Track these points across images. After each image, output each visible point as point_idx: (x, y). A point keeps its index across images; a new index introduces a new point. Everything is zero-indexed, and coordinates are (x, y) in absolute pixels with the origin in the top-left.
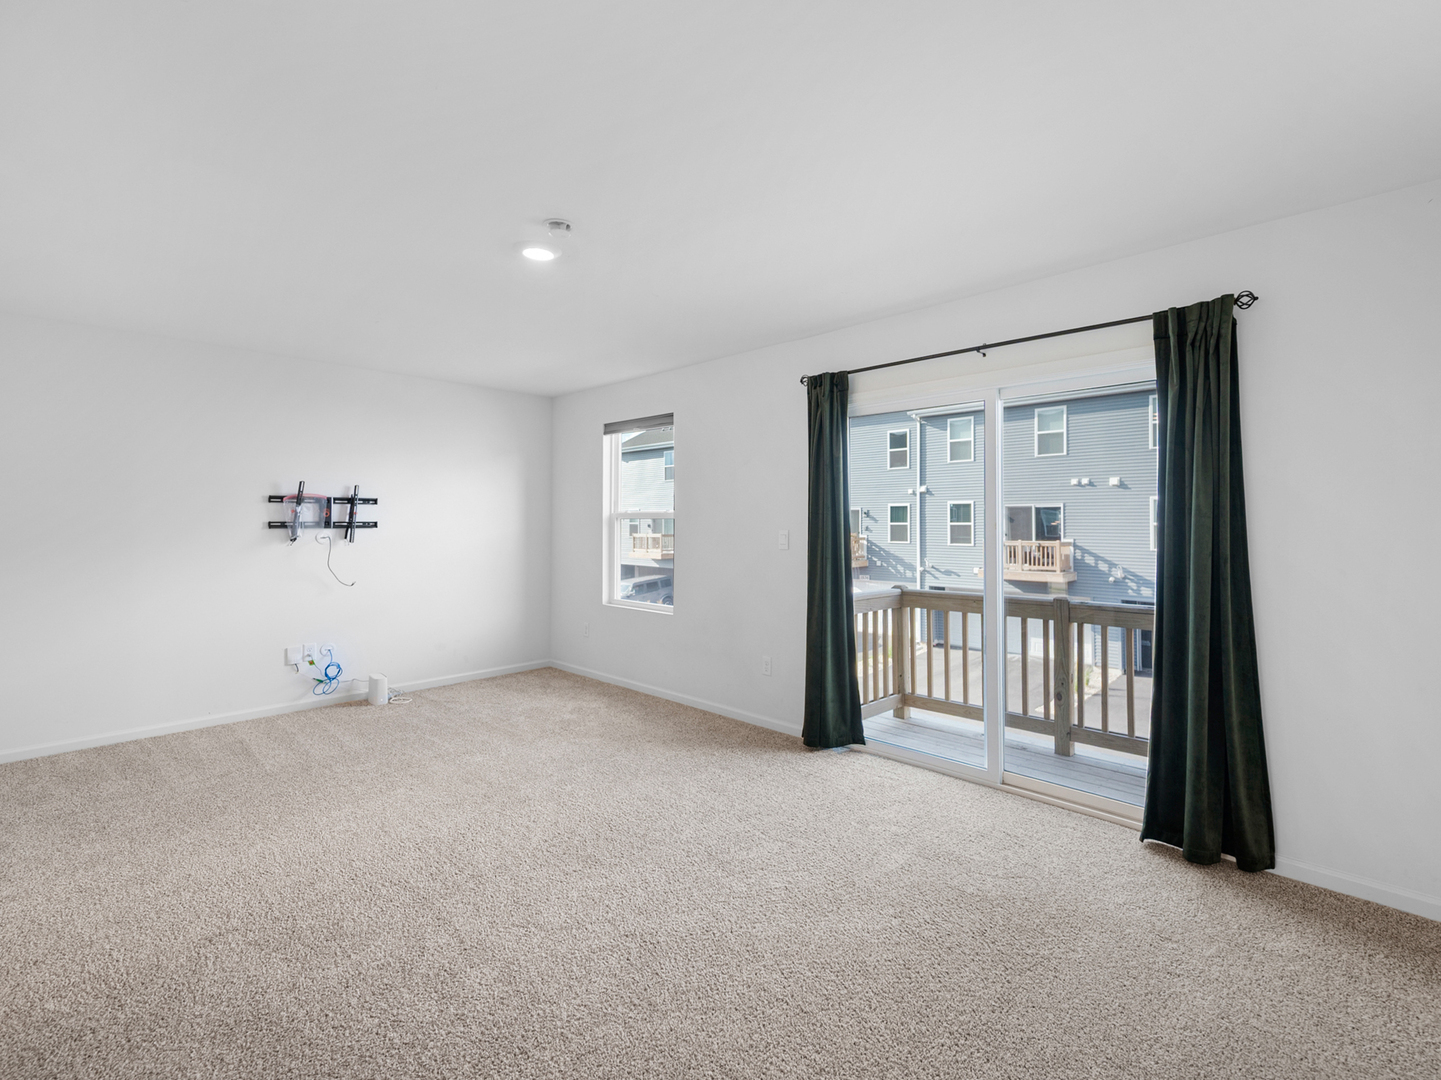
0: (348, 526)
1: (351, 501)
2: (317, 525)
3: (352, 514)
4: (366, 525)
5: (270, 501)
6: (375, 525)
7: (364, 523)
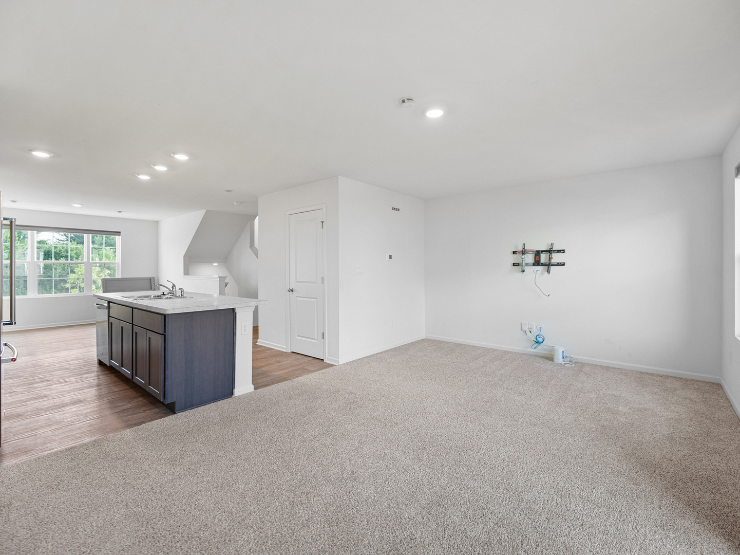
0: (549, 265)
1: (550, 251)
2: (534, 265)
3: (550, 259)
4: (559, 264)
5: (513, 254)
6: (564, 264)
7: (558, 263)
